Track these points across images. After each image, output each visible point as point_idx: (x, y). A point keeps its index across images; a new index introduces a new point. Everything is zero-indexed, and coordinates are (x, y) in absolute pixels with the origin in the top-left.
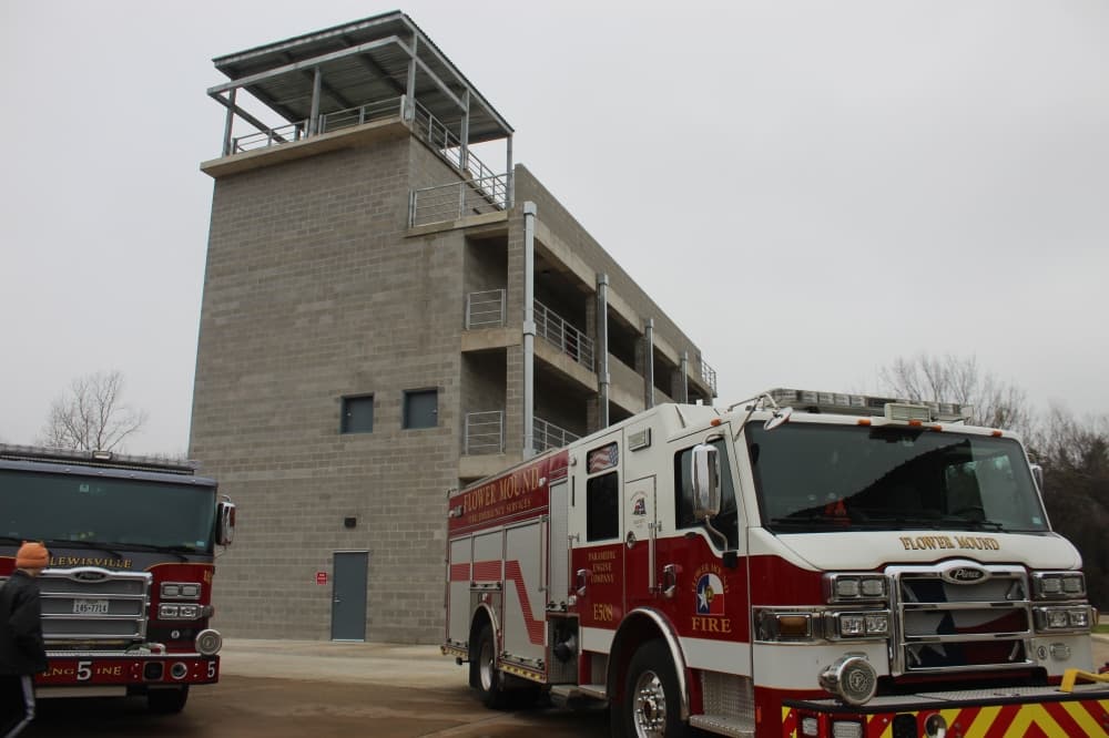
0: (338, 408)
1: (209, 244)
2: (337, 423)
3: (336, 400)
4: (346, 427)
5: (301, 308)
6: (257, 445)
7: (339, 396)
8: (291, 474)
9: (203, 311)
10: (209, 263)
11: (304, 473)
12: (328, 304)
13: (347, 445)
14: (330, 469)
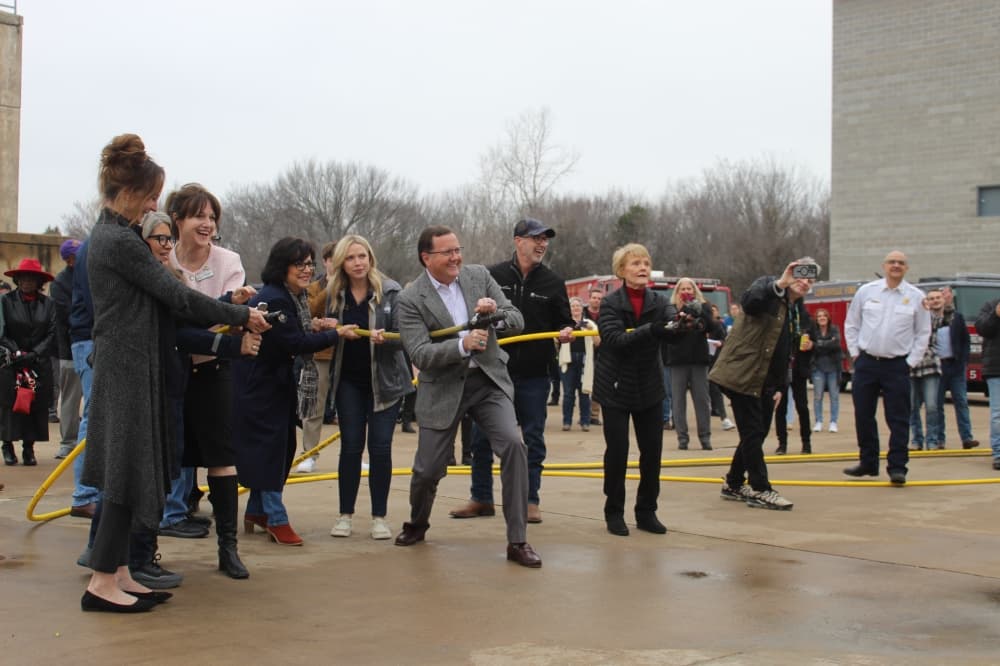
0: (974, 196)
1: (834, 51)
2: (974, 208)
3: (972, 190)
4: (981, 212)
5: (932, 111)
6: (897, 226)
7: (974, 185)
8: (932, 249)
9: (834, 111)
10: (835, 70)
11: (945, 249)
12: (959, 107)
13: (984, 226)
14: (968, 245)
